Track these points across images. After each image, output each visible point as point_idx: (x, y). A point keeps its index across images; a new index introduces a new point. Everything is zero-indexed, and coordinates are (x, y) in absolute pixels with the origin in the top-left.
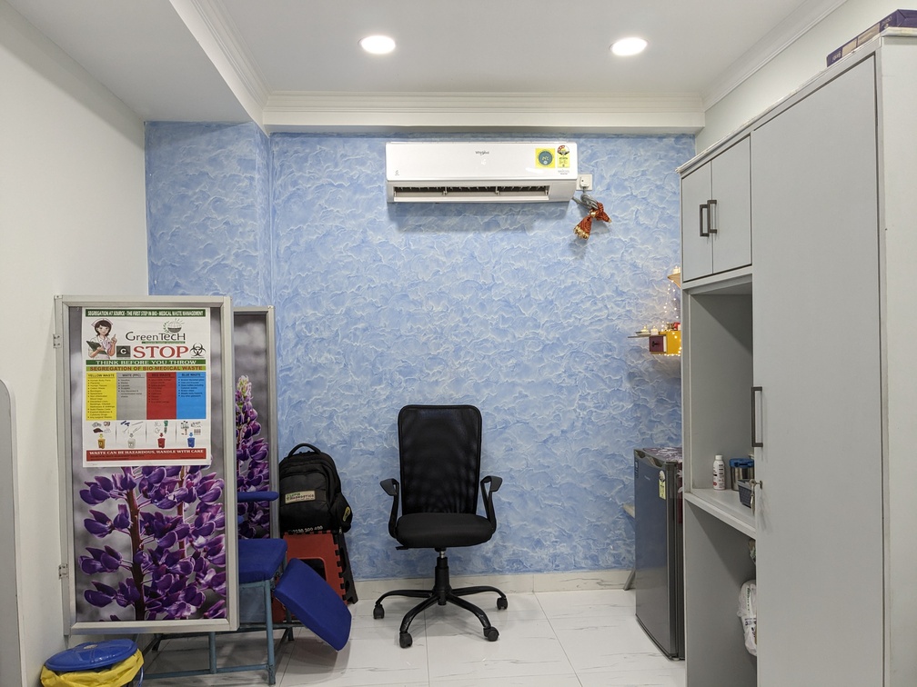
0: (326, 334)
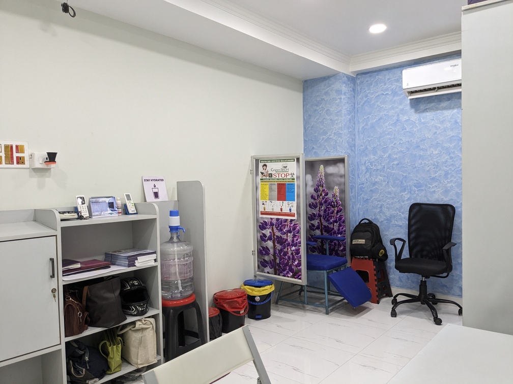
0: (379, 167)
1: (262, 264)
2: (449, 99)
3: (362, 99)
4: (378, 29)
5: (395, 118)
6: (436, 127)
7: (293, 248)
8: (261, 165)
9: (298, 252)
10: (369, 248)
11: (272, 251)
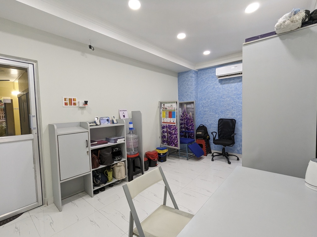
0: (207, 105)
1: (163, 142)
2: (234, 79)
3: (200, 79)
4: (207, 53)
5: (213, 87)
6: (228, 90)
7: (175, 136)
8: (162, 105)
9: (176, 137)
10: (203, 136)
11: (167, 137)
